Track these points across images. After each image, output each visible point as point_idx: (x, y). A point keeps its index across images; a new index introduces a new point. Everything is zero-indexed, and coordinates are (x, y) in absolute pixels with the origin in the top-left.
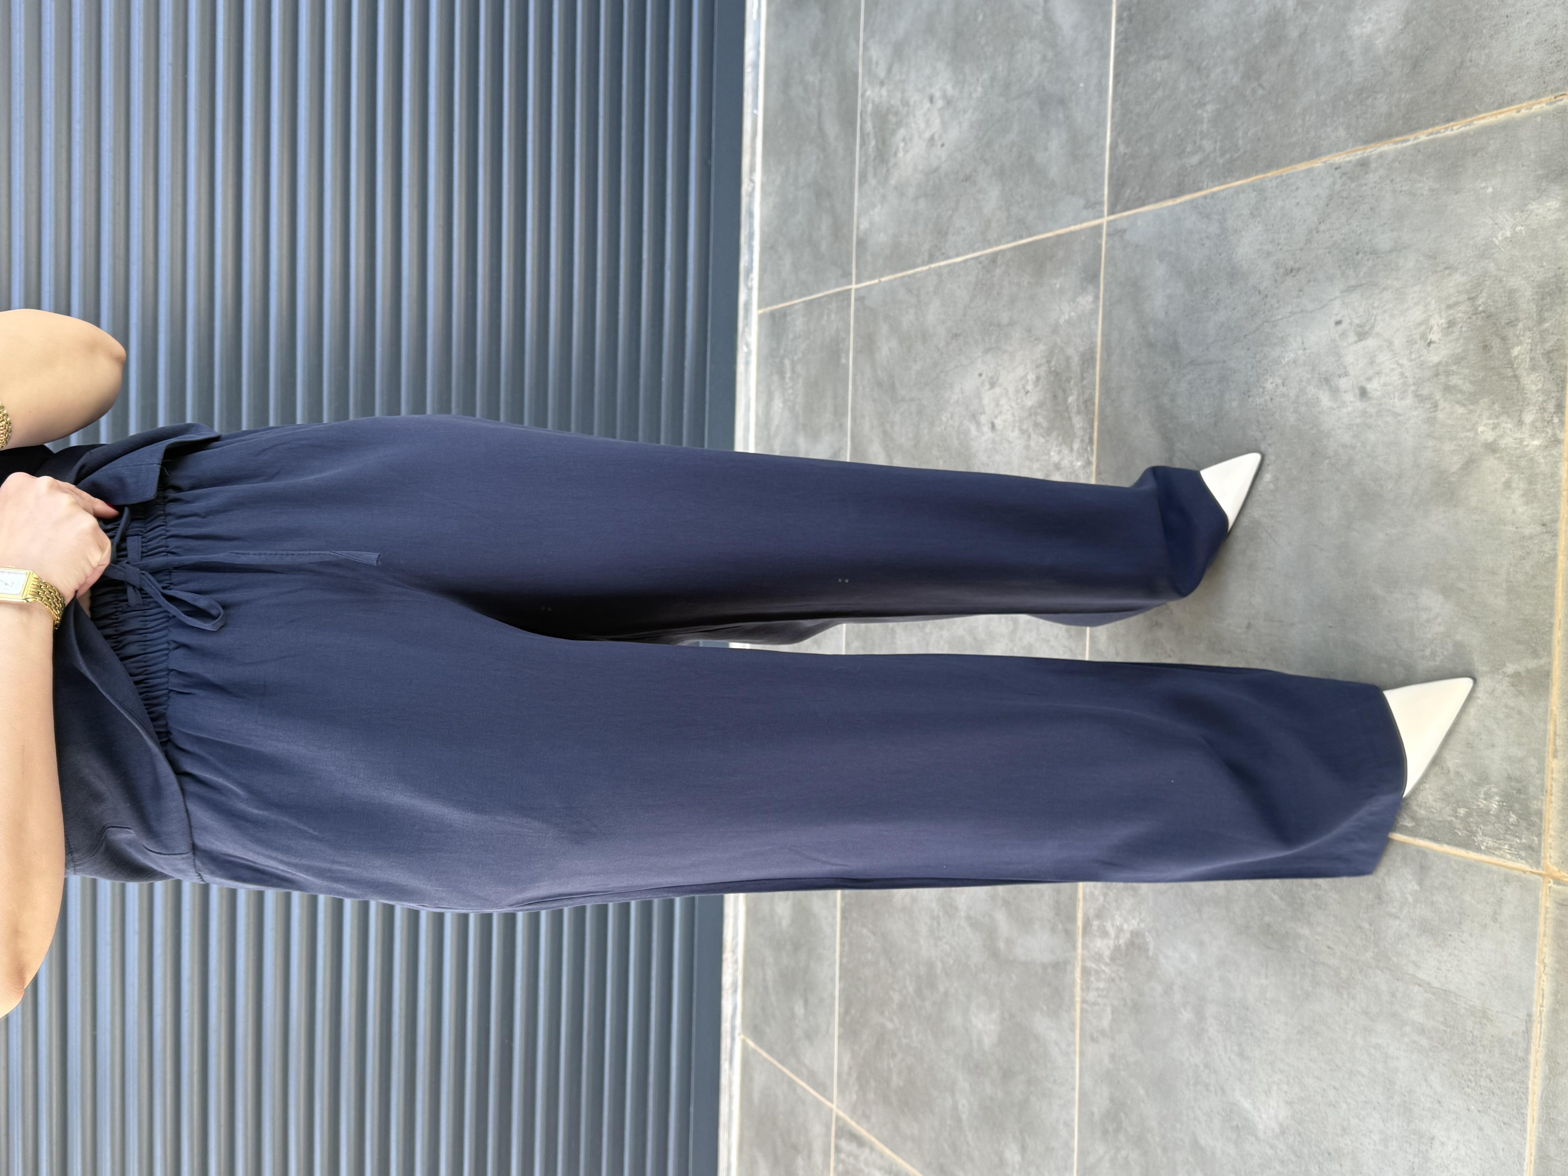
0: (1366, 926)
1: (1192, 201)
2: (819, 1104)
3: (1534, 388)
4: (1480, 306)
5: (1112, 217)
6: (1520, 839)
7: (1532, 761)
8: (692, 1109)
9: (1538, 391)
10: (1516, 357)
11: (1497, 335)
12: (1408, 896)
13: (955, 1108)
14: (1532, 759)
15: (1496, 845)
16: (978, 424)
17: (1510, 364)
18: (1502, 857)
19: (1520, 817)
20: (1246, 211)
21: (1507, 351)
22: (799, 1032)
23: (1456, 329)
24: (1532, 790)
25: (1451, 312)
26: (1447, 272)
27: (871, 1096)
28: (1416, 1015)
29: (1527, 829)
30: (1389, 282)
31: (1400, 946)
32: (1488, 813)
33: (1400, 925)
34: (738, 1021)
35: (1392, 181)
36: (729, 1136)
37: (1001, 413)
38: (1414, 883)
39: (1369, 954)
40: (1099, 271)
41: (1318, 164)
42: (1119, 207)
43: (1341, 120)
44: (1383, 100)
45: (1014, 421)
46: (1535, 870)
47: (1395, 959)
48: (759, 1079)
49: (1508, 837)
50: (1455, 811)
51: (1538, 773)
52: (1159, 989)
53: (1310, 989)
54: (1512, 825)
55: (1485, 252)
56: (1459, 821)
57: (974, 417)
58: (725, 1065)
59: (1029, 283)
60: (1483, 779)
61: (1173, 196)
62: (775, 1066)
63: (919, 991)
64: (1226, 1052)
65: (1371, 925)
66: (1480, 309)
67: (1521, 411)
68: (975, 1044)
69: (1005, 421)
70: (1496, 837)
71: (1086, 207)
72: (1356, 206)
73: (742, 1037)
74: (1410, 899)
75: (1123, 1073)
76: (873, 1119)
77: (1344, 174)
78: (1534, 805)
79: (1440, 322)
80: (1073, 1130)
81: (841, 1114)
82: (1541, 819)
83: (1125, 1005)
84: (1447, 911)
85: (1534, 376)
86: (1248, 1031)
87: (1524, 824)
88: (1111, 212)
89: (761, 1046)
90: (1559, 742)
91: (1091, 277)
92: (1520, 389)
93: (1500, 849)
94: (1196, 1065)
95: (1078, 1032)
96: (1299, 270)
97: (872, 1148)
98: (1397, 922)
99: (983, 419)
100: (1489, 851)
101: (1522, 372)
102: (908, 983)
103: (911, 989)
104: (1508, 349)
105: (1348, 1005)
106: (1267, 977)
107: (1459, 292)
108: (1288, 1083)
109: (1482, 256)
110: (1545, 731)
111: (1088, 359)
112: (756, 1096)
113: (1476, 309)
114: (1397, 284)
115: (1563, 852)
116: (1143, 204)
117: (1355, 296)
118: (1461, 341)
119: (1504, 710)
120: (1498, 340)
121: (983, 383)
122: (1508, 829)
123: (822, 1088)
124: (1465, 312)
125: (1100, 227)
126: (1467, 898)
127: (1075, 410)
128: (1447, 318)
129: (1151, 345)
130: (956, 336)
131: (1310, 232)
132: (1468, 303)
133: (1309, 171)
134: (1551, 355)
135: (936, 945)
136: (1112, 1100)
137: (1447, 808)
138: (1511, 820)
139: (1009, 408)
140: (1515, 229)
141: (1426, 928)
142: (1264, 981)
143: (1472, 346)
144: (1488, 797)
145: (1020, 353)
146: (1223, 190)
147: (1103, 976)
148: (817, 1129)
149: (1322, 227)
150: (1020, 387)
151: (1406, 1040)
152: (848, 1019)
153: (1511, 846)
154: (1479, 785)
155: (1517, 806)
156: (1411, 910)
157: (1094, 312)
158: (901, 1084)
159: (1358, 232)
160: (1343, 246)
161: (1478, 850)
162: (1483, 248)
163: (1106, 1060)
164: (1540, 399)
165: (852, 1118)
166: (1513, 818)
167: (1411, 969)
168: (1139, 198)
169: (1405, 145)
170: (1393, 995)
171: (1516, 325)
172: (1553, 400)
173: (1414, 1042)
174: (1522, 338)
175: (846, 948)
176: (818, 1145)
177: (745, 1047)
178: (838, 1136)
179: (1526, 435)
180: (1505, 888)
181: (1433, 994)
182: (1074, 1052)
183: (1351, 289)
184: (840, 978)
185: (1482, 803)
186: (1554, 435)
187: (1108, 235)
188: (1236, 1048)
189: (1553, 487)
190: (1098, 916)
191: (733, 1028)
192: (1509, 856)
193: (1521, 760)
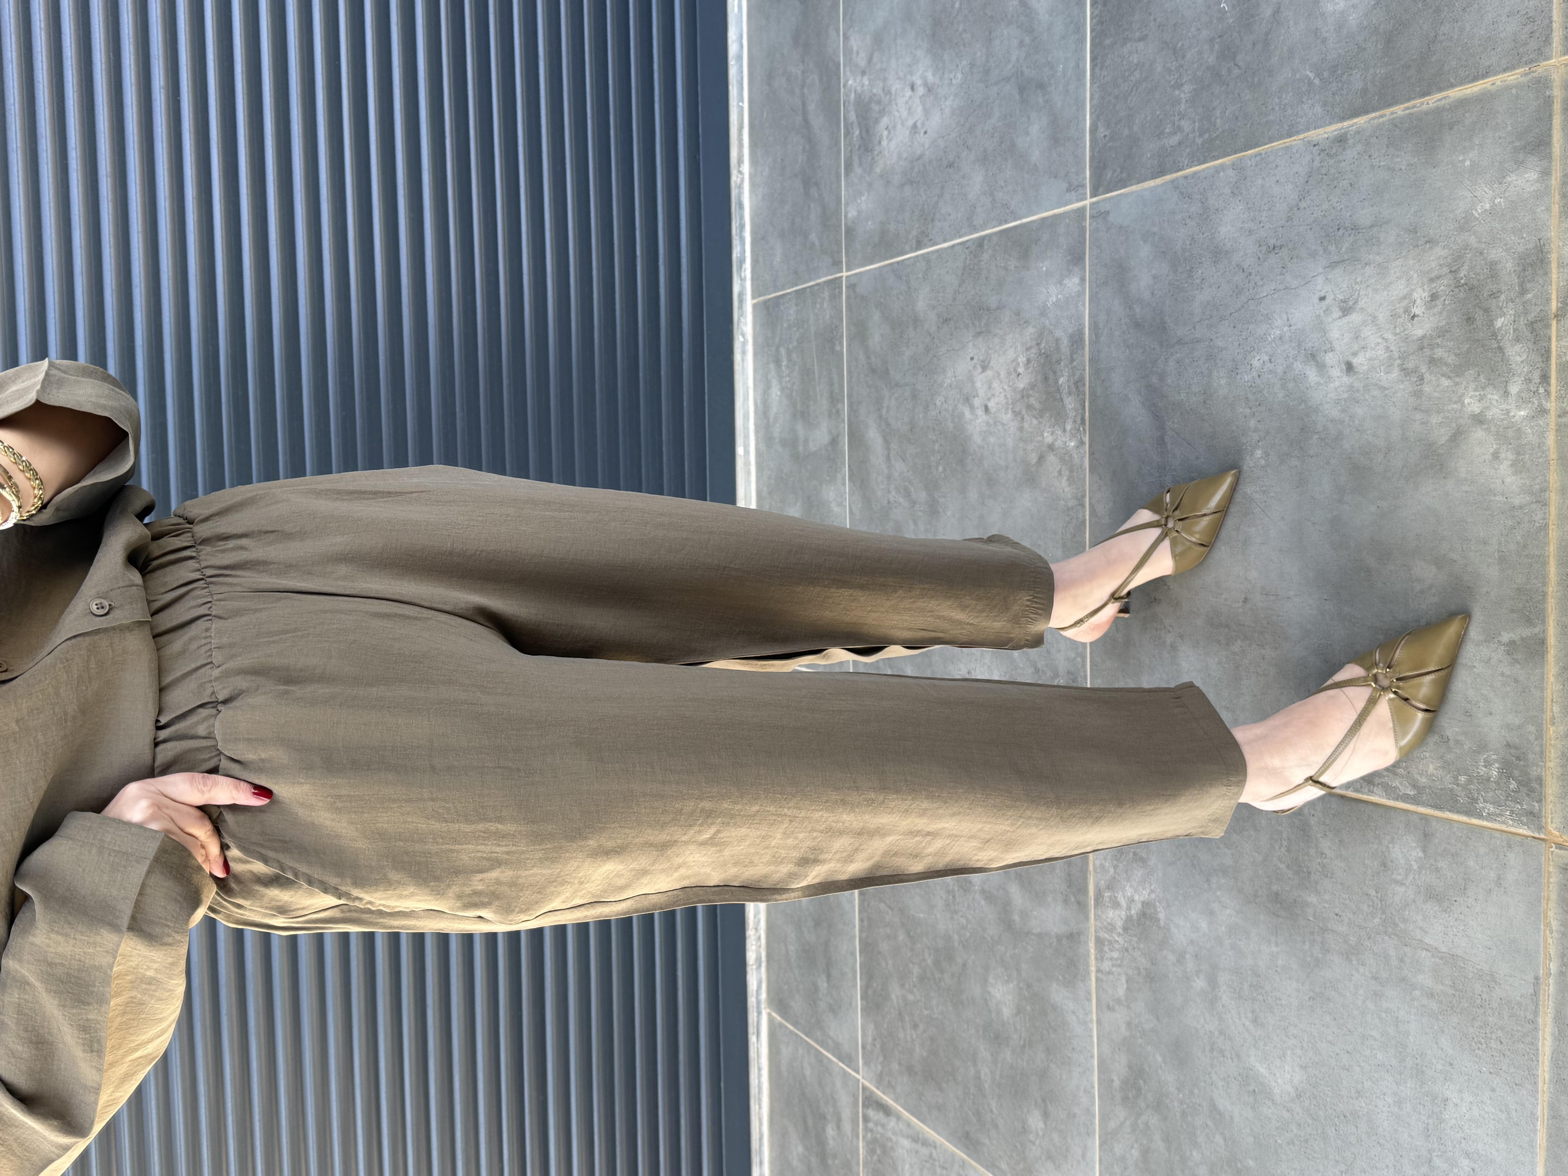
0: (1373, 893)
1: (1173, 181)
2: (845, 1074)
3: (1518, 359)
4: (1462, 278)
5: (1095, 199)
6: (1522, 805)
7: (1531, 728)
8: (722, 1085)
9: (1522, 362)
10: (1500, 329)
11: (1480, 307)
12: (1413, 863)
13: (978, 1078)
14: (1530, 726)
15: (1498, 812)
16: (972, 408)
17: (1494, 335)
18: (1503, 823)
19: (1520, 783)
20: (1227, 191)
21: (1491, 323)
22: (822, 1005)
23: (1439, 302)
24: (1531, 756)
25: (1433, 286)
26: (1428, 246)
27: (895, 1066)
28: (1425, 979)
29: (1528, 795)
30: (1371, 257)
31: (1407, 913)
32: (1488, 780)
33: (1406, 891)
34: (764, 996)
35: (1370, 156)
36: (760, 1108)
37: (993, 395)
38: (1418, 850)
39: (1377, 921)
40: (1085, 254)
41: (1295, 141)
42: (1101, 190)
43: (1317, 97)
44: (1358, 76)
45: (1007, 403)
46: (1536, 835)
47: (1402, 926)
48: (786, 1052)
49: (1508, 803)
50: (1456, 778)
51: (1536, 739)
52: (1172, 957)
53: (1320, 956)
54: (1513, 791)
55: (1465, 224)
56: (1460, 789)
57: (967, 400)
58: (752, 1039)
59: (1016, 267)
60: (1482, 747)
61: (1153, 177)
62: (801, 1038)
63: (937, 963)
64: (1240, 1019)
65: (1377, 892)
66: (1462, 281)
67: (1507, 382)
68: (994, 1015)
69: (997, 404)
70: (1496, 803)
71: (1069, 190)
72: (1336, 182)
73: (768, 1010)
74: (1415, 867)
75: (1140, 1041)
76: (899, 1089)
77: (1322, 150)
78: (1534, 772)
79: (1424, 295)
80: (1094, 1097)
81: (867, 1084)
82: (1541, 784)
83: (1139, 974)
84: (1452, 877)
85: (1518, 347)
86: (1260, 997)
87: (1524, 790)
88: (1093, 195)
89: (787, 1020)
90: (1556, 709)
91: (1076, 258)
92: (1505, 360)
93: (1501, 815)
94: (1211, 1032)
95: (1094, 1001)
96: (1281, 247)
97: (899, 1117)
98: (1403, 889)
99: (977, 402)
100: (1490, 817)
101: (1506, 344)
102: (927, 956)
103: (929, 962)
104: (1492, 321)
105: (1358, 970)
106: (1277, 945)
107: (1440, 265)
108: (1302, 1048)
109: (1462, 229)
110: (1542, 698)
111: (1076, 340)
112: (784, 1068)
113: (1459, 281)
114: (1378, 259)
115: (1564, 817)
116: (1125, 187)
117: (1338, 272)
118: (1445, 314)
119: (1501, 678)
120: (1481, 313)
121: (974, 367)
122: (1509, 795)
123: (849, 1060)
124: (1448, 286)
125: (1083, 209)
126: (1471, 863)
127: (1066, 390)
128: (1430, 291)
129: (1137, 325)
130: (946, 321)
131: (1291, 209)
132: (1450, 276)
133: (1287, 148)
134: (1535, 326)
135: (952, 918)
136: (1130, 1067)
137: (1449, 776)
138: (1512, 786)
139: (1001, 390)
140: (1494, 202)
141: (1433, 895)
142: (1275, 949)
143: (1455, 319)
144: (1488, 764)
145: (1010, 336)
146: (1203, 170)
147: (1117, 946)
148: (844, 1100)
149: (1303, 205)
150: (1012, 370)
151: (1415, 1003)
152: (870, 992)
153: (1512, 812)
154: (1479, 753)
155: (1516, 773)
156: (1417, 876)
157: (1081, 294)
158: (924, 1054)
159: (1339, 208)
160: (1324, 222)
161: (1480, 816)
162: (1462, 221)
163: (1123, 1029)
164: (1525, 370)
165: (878, 1088)
166: (1513, 785)
167: (1418, 934)
168: (1120, 180)
169: (1381, 120)
170: (1402, 961)
171: (1499, 297)
172: (1538, 371)
173: (1424, 1006)
174: (1505, 310)
175: (866, 923)
176: (846, 1114)
177: (771, 1021)
178: (864, 1106)
179: (1513, 406)
180: (1508, 854)
181: (1442, 958)
182: (1091, 1021)
183: (1334, 265)
184: (860, 952)
185: (1483, 770)
186: (1540, 405)
187: (1092, 217)
188: (1250, 1015)
189: (1541, 457)
190: (1109, 887)
191: (758, 1003)
192: (1511, 822)
193: (1519, 727)
